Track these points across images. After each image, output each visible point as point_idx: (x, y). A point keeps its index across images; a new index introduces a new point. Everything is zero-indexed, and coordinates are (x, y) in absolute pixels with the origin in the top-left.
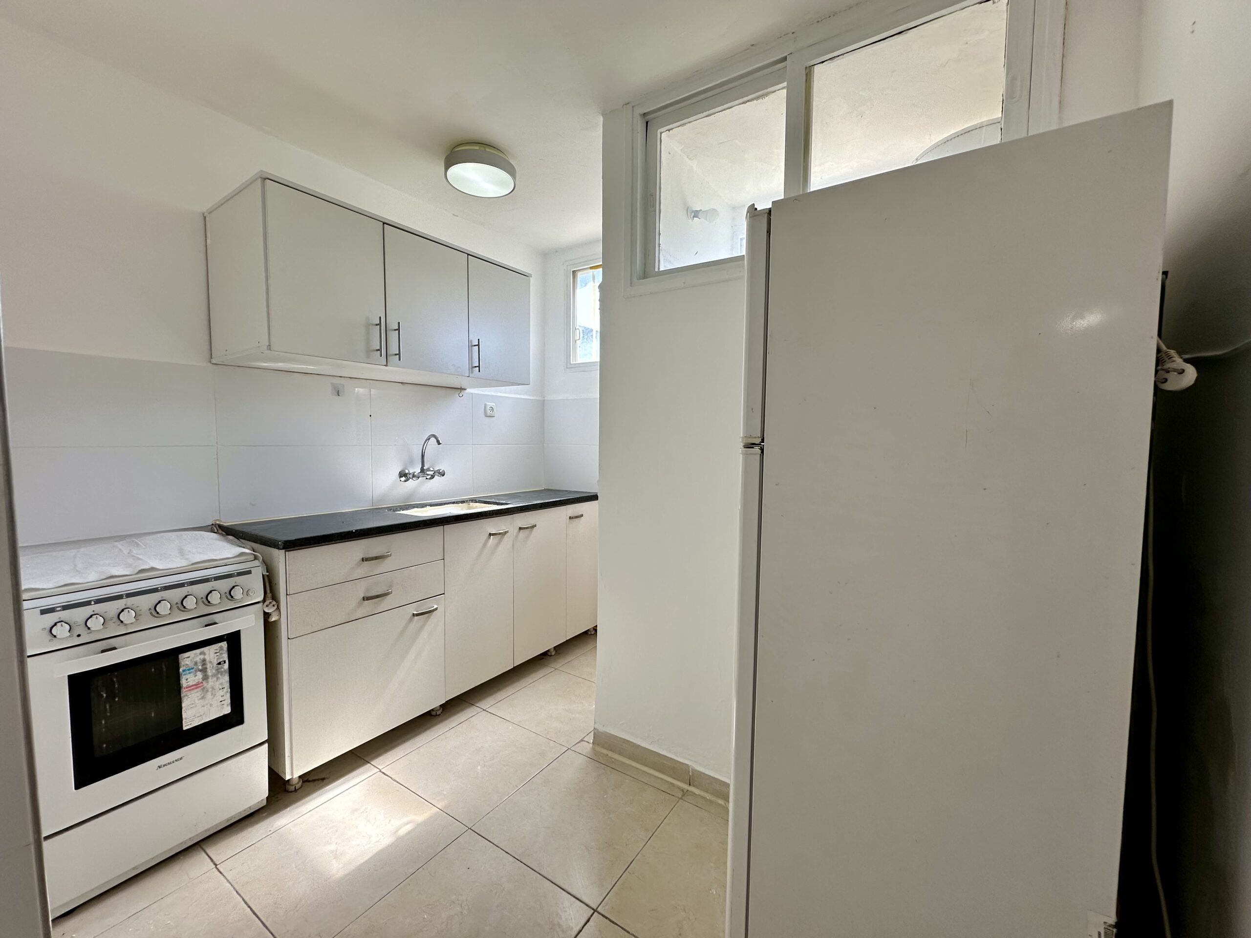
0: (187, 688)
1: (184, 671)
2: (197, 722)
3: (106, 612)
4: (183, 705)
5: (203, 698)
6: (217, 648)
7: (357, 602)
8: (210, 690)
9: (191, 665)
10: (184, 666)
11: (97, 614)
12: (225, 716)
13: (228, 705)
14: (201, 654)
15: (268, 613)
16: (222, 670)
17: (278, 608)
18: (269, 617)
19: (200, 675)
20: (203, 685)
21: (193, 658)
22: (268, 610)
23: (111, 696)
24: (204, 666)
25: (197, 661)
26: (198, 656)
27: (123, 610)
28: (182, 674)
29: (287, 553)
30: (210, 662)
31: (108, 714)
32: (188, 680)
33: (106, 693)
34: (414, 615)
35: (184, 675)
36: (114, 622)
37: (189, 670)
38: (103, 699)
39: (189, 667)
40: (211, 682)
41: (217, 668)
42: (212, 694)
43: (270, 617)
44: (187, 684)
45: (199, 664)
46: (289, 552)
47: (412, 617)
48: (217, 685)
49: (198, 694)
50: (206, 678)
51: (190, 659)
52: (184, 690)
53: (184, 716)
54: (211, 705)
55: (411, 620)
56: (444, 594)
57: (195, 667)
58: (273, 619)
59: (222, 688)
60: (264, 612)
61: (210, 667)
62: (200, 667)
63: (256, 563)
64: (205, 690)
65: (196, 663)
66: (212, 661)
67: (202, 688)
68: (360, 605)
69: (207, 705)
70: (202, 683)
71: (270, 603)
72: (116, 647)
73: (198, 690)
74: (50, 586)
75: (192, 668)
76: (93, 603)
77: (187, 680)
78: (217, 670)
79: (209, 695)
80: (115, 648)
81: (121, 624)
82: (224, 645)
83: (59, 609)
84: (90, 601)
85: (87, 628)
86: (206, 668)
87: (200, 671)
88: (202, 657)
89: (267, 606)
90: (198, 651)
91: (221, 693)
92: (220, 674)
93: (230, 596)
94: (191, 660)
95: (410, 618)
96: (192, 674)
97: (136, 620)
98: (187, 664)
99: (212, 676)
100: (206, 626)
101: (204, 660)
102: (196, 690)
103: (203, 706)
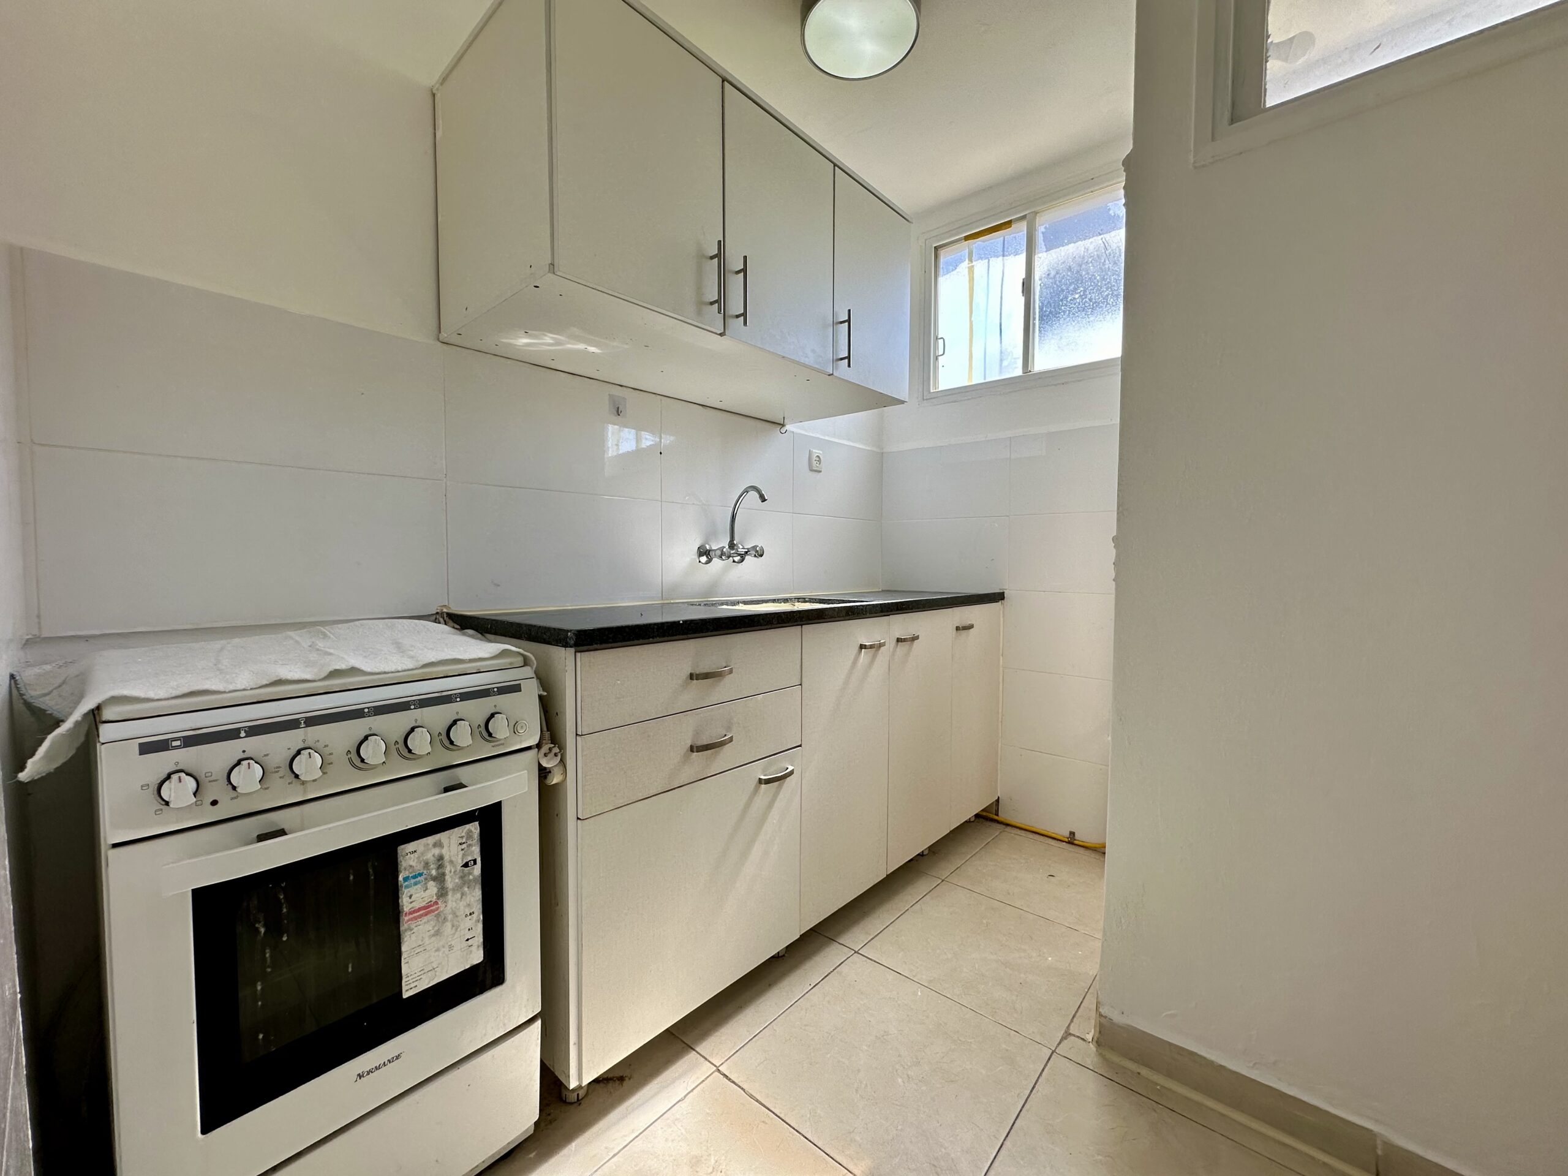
0: (410, 913)
1: (406, 879)
2: (427, 982)
3: (266, 755)
4: (404, 949)
5: (437, 933)
6: (463, 834)
7: (682, 754)
8: (450, 917)
9: (419, 868)
10: (405, 869)
11: (252, 759)
12: (474, 968)
13: (478, 947)
14: (435, 845)
15: (545, 768)
16: (471, 877)
17: (563, 762)
18: (545, 777)
19: (433, 888)
20: (437, 909)
21: (422, 854)
22: (548, 763)
23: (275, 929)
24: (440, 870)
25: (427, 859)
26: (430, 849)
27: (299, 753)
28: (402, 886)
29: (578, 655)
30: (451, 862)
31: (269, 970)
32: (413, 898)
33: (265, 926)
34: (760, 781)
35: (407, 887)
36: (281, 777)
37: (415, 877)
38: (259, 938)
39: (414, 871)
40: (452, 900)
41: (461, 874)
42: (453, 926)
43: (550, 776)
44: (411, 906)
45: (432, 866)
46: (582, 653)
47: (758, 784)
48: (463, 910)
49: (429, 927)
50: (442, 893)
51: (416, 855)
52: (406, 918)
53: (404, 970)
54: (451, 947)
55: (756, 790)
56: (800, 746)
57: (425, 872)
58: (555, 779)
59: (471, 914)
60: (540, 765)
61: (451, 872)
62: (434, 872)
63: (528, 672)
64: (441, 919)
65: (427, 865)
66: (453, 859)
67: (436, 912)
68: (685, 759)
69: (444, 947)
70: (436, 903)
71: (550, 749)
72: (286, 828)
73: (429, 917)
74: (161, 694)
75: (421, 875)
76: (243, 734)
77: (410, 897)
78: (462, 878)
79: (448, 928)
80: (282, 833)
81: (295, 780)
82: (474, 828)
83: (178, 743)
84: (238, 730)
85: (230, 786)
86: (444, 874)
87: (434, 879)
88: (436, 851)
89: (545, 755)
90: (431, 840)
91: (468, 922)
92: (466, 886)
93: (486, 731)
94: (418, 858)
95: (756, 786)
96: (419, 886)
97: (324, 773)
98: (411, 866)
99: (453, 890)
100: (447, 790)
101: (441, 858)
102: (425, 919)
103: (438, 950)
